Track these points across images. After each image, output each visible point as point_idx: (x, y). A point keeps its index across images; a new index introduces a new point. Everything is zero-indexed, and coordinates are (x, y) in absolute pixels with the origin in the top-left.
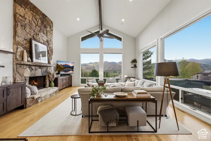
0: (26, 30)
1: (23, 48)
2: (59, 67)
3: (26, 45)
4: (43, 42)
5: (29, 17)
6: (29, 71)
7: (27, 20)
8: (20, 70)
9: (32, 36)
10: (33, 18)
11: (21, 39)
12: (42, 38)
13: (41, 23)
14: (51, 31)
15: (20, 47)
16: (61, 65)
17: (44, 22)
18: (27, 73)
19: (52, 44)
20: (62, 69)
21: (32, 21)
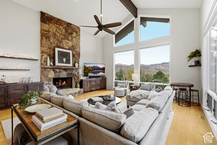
0: (50, 41)
1: (48, 55)
2: (87, 69)
3: (51, 53)
4: (67, 47)
5: (53, 30)
6: (53, 73)
7: (50, 33)
8: (45, 72)
9: (56, 44)
10: (57, 29)
11: (45, 48)
12: (66, 44)
13: (65, 32)
14: (78, 36)
15: (45, 54)
16: (89, 67)
17: (68, 30)
18: (52, 75)
19: (79, 48)
20: (91, 70)
21: (57, 32)
